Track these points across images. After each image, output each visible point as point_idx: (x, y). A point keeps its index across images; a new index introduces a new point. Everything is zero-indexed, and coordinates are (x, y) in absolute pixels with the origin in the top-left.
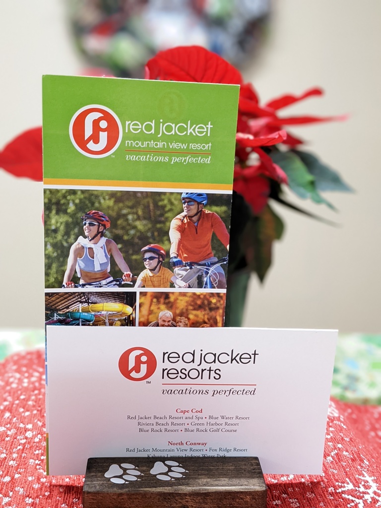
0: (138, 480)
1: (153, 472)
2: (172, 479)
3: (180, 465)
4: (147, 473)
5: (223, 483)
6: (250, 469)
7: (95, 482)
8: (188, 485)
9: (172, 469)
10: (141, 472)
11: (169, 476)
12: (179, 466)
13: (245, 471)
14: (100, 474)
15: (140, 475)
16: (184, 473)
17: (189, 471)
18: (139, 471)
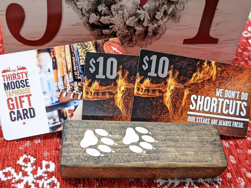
0: (113, 152)
1: (126, 141)
2: (144, 152)
3: (150, 133)
4: (120, 142)
5: (190, 158)
6: (211, 141)
7: (71, 154)
8: (158, 159)
9: (143, 137)
10: (115, 141)
11: (140, 147)
12: (148, 134)
13: (207, 142)
14: (76, 142)
15: (114, 145)
16: (154, 143)
17: (158, 141)
18: (112, 139)
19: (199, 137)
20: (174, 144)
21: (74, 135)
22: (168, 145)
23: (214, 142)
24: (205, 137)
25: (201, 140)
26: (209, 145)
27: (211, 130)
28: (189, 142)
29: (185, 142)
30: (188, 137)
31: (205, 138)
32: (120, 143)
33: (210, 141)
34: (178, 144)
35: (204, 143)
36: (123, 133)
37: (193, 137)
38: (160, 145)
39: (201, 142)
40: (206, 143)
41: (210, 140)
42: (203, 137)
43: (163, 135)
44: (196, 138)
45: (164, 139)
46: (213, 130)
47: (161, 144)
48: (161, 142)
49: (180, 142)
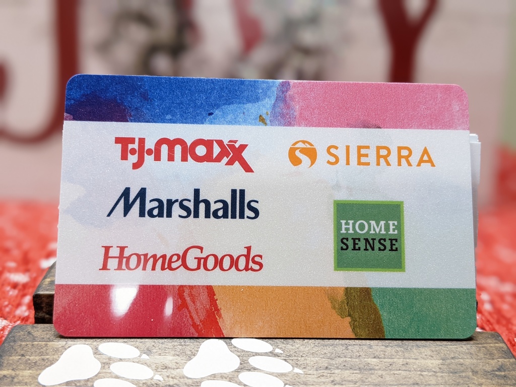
1: (192, 369)
4: (175, 372)
6: (488, 368)
9: (253, 361)
10: (156, 370)
11: (240, 383)
12: (272, 354)
13: (475, 372)
14: (29, 372)
15: (152, 379)
16: (290, 375)
17: (304, 370)
18: (149, 366)
19: (443, 360)
20: (359, 376)
21: (27, 357)
22: (336, 378)
23: (497, 373)
24: (467, 360)
25: (453, 366)
26: (480, 380)
27: (485, 345)
28: (410, 371)
29: (396, 372)
30: (408, 360)
31: (468, 363)
32: (172, 374)
33: (484, 370)
34: (372, 376)
35: (464, 374)
36: (189, 353)
37: (423, 361)
38: (310, 379)
39: (451, 373)
40: (471, 374)
41: (484, 368)
42: (457, 360)
43: (321, 356)
44: (433, 361)
45: (326, 365)
46: (491, 345)
47: (313, 376)
48: (315, 372)
49: (380, 372)
